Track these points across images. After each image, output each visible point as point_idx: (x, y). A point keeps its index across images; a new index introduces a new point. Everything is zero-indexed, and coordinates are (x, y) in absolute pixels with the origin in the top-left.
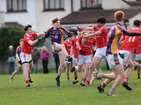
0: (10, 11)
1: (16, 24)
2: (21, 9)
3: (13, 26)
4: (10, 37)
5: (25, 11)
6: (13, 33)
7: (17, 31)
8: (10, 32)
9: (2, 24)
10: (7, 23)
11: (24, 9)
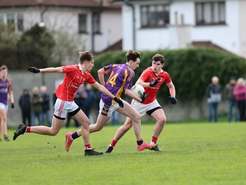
0: (200, 23)
1: (209, 43)
2: (216, 20)
3: (204, 48)
4: (199, 64)
5: (223, 23)
6: (204, 58)
7: (211, 55)
8: (199, 56)
9: (188, 45)
10: (195, 43)
11: (222, 19)
